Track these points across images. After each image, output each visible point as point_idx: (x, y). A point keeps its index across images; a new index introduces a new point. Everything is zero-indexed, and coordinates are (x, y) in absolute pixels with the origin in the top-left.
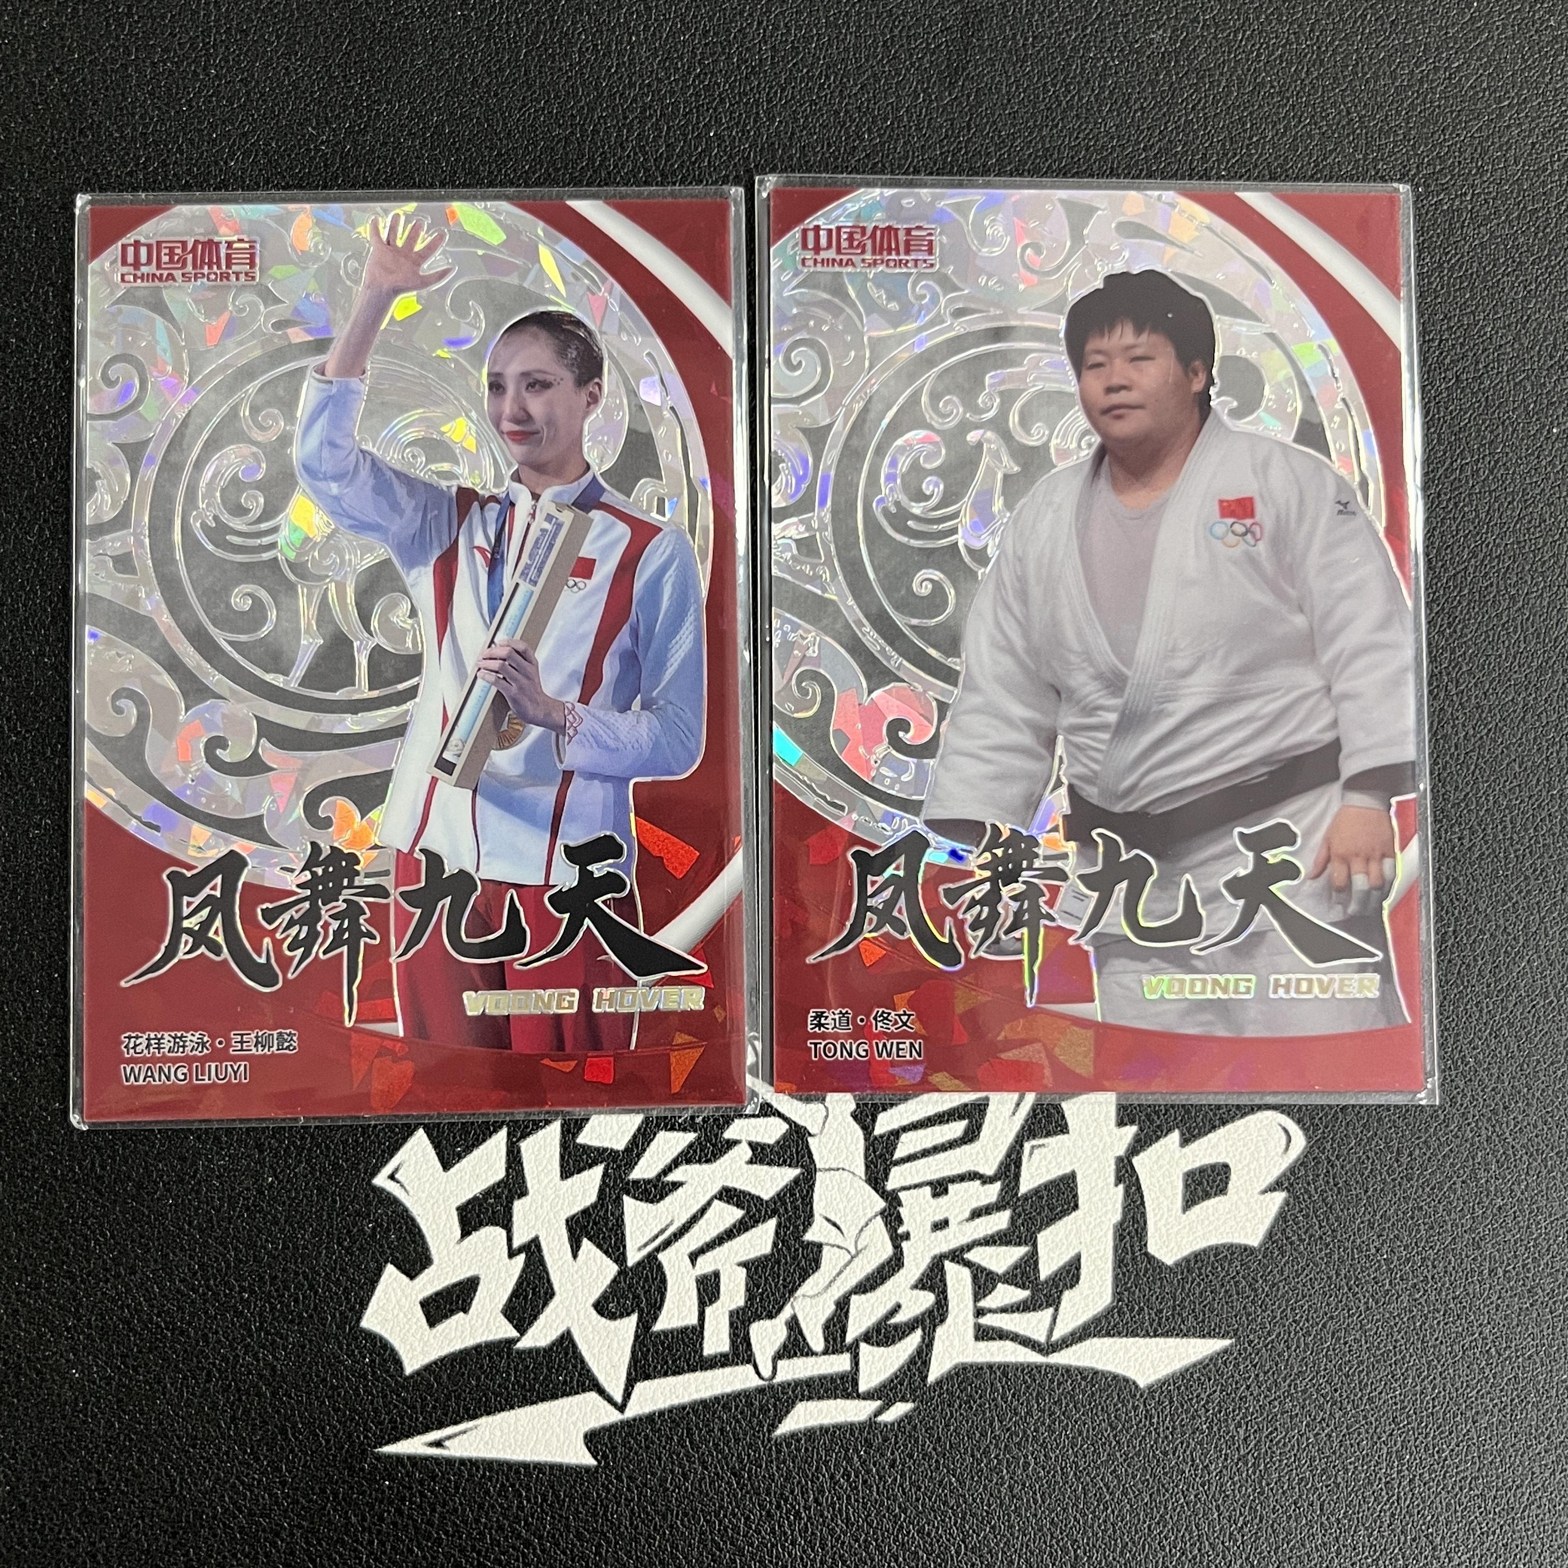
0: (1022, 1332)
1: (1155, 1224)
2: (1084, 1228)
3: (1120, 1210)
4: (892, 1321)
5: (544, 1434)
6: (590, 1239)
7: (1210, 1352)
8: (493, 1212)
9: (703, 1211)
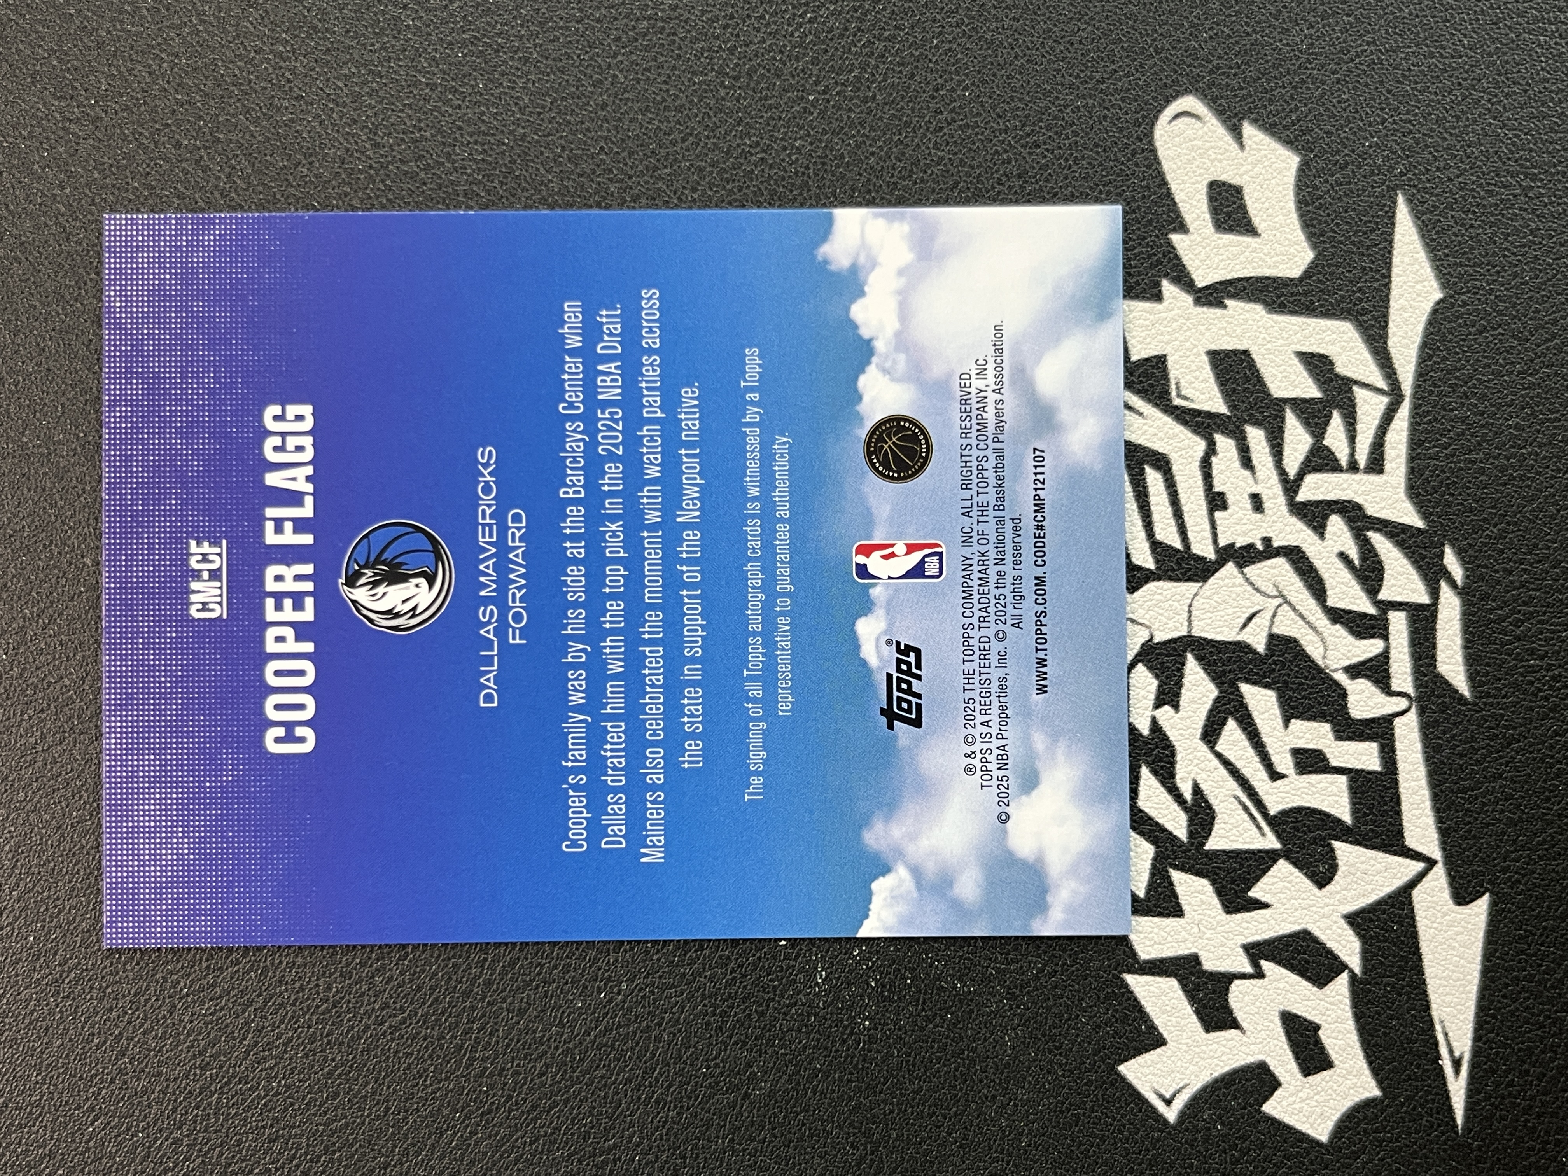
0: (1376, 422)
1: (1269, 267)
2: (1269, 346)
3: (1251, 306)
4: (1357, 562)
5: (1454, 948)
6: (1249, 889)
7: (1409, 217)
8: (1214, 992)
9: (1227, 764)
